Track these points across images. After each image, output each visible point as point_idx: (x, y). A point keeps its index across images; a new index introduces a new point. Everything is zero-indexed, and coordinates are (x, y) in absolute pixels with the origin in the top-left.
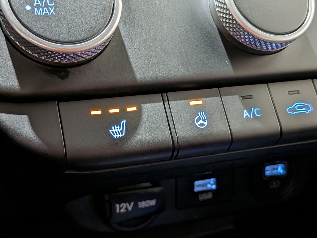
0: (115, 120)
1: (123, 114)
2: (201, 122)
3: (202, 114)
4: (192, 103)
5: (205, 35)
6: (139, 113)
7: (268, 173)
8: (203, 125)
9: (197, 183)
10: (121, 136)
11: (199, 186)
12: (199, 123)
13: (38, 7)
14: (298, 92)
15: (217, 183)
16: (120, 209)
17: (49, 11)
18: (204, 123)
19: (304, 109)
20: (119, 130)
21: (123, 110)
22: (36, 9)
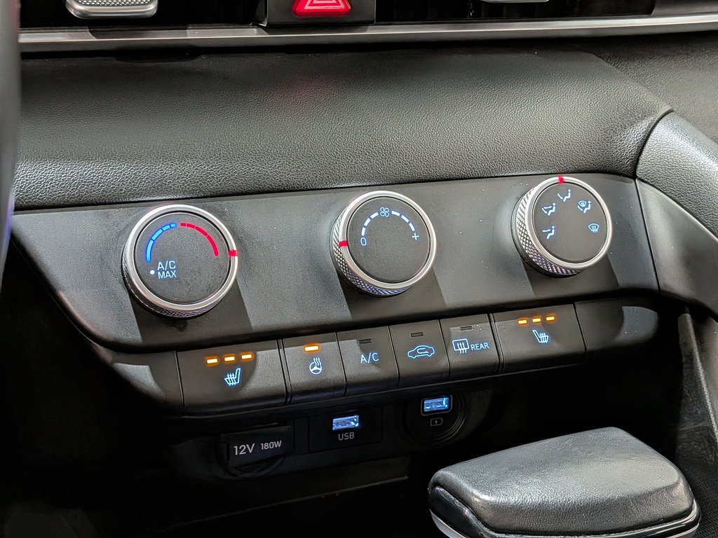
0: (231, 368)
1: (239, 362)
2: (316, 368)
3: (317, 360)
4: (308, 349)
5: (324, 279)
6: (254, 362)
7: (427, 408)
8: (318, 371)
9: (335, 420)
10: (235, 383)
11: (337, 424)
12: (313, 369)
13: (161, 271)
14: (421, 334)
15: (360, 421)
16: (239, 451)
17: (171, 274)
18: (318, 369)
19: (426, 352)
20: (234, 378)
21: (238, 358)
22: (159, 273)
